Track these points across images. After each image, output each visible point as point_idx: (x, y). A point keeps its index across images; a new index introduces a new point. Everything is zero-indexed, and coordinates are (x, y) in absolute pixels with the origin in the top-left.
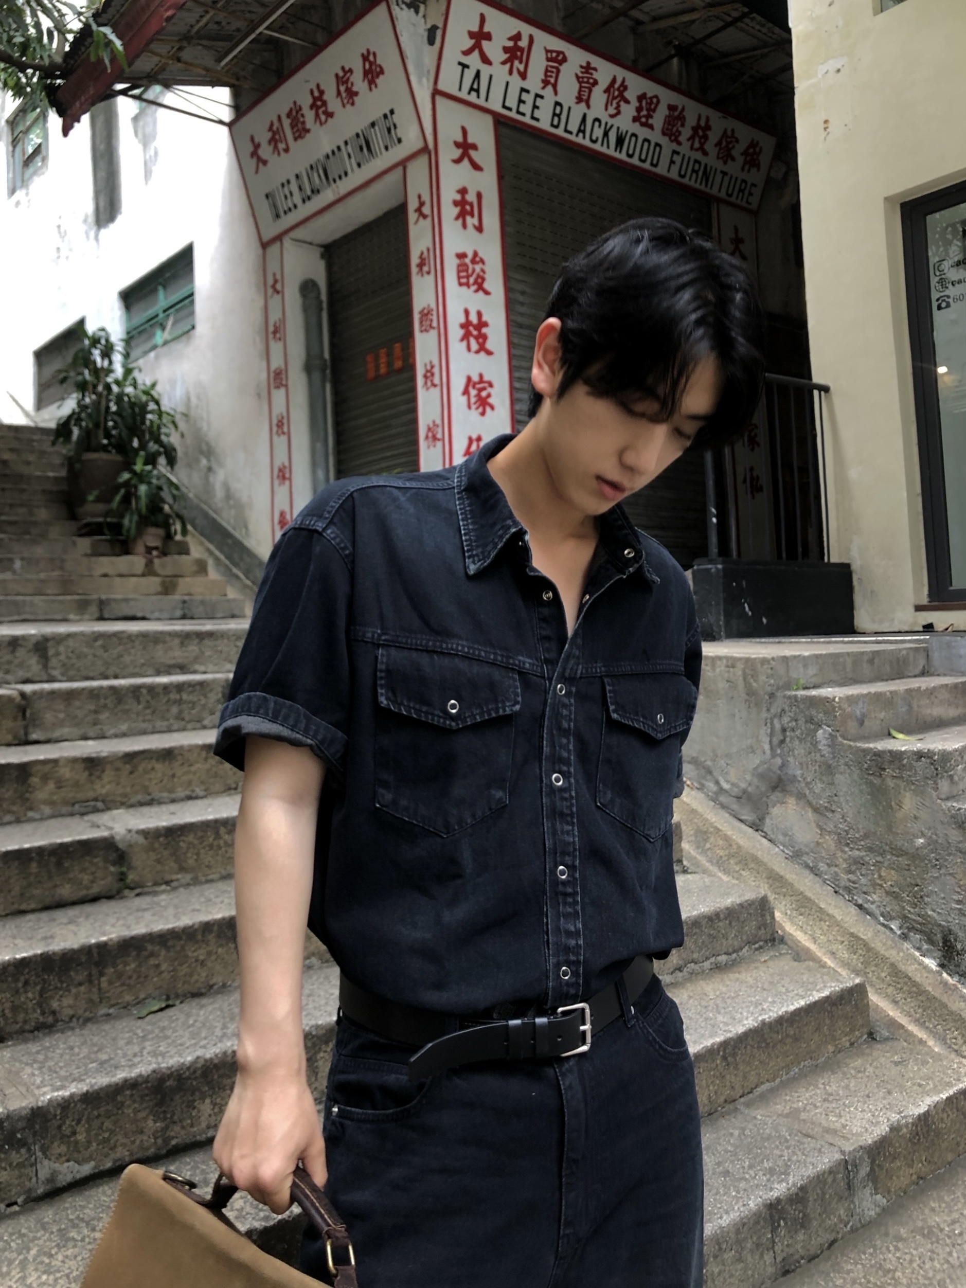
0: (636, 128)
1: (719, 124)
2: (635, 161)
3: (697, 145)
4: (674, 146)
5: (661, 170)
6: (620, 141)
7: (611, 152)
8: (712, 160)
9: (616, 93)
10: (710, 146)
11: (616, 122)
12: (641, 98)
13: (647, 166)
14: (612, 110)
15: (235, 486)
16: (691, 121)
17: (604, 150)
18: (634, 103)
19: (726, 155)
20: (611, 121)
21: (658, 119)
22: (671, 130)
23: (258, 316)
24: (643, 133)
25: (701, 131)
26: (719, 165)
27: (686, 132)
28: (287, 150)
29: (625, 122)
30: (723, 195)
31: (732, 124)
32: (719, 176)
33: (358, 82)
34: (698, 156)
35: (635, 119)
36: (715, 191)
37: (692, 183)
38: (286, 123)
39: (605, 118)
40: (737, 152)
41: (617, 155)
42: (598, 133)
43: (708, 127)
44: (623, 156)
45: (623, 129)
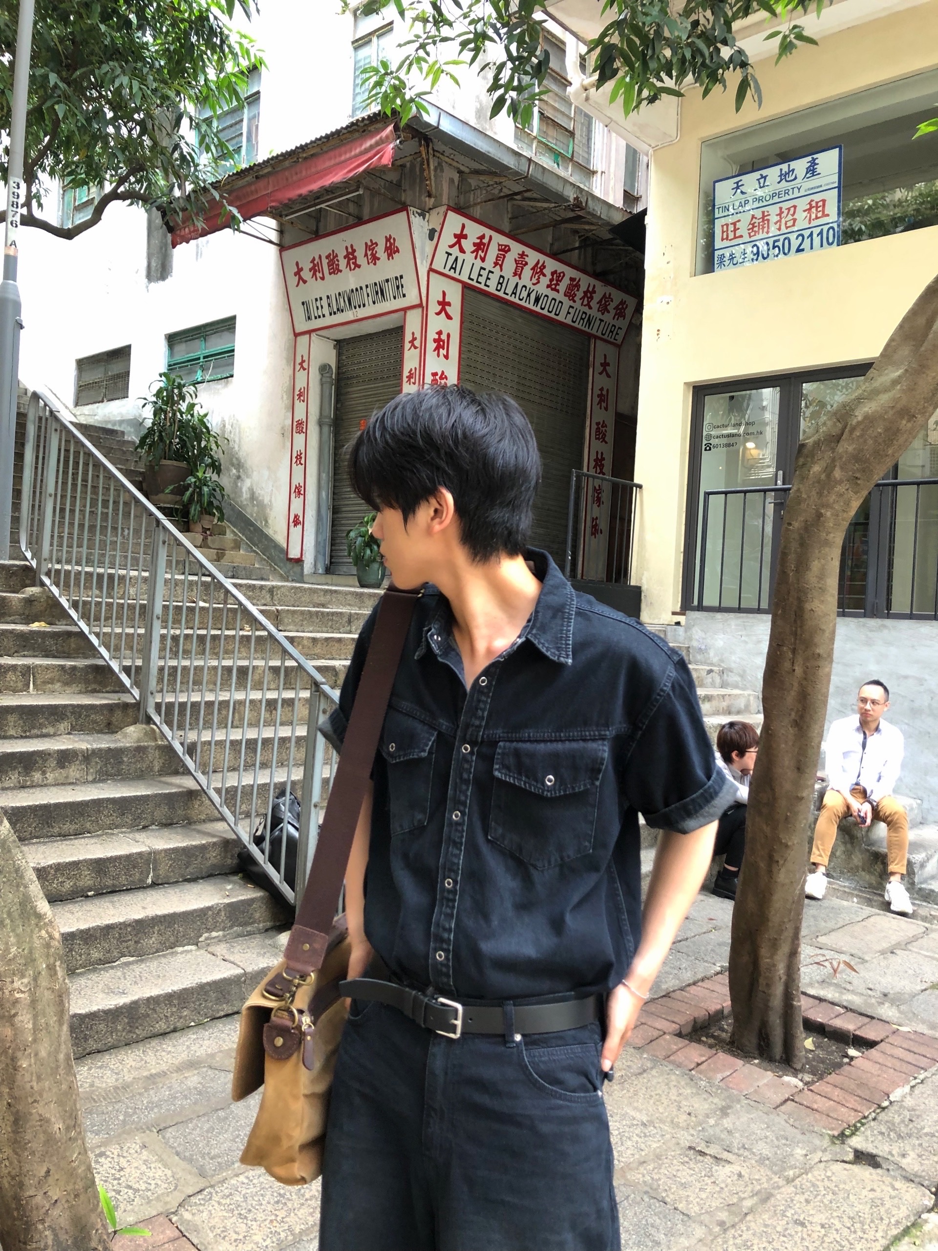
0: (548, 292)
1: (601, 289)
2: (545, 312)
3: (585, 302)
4: (571, 303)
5: (561, 318)
6: (537, 300)
7: (531, 306)
8: (594, 312)
9: (539, 270)
10: (594, 304)
11: (536, 288)
12: (553, 274)
13: (552, 315)
14: (534, 281)
15: (258, 492)
16: (583, 287)
17: (526, 305)
18: (549, 276)
19: (603, 309)
20: (533, 287)
21: (562, 287)
22: (570, 294)
23: (286, 381)
24: (552, 294)
25: (589, 294)
26: (599, 315)
27: (580, 294)
28: (323, 278)
29: (542, 288)
30: (599, 334)
31: (609, 290)
32: (598, 322)
33: (381, 251)
34: (586, 309)
35: (548, 286)
36: (594, 332)
37: (580, 327)
38: (325, 262)
39: (529, 285)
40: (611, 307)
41: (534, 308)
42: (524, 294)
43: (594, 292)
44: (538, 309)
45: (540, 292)
